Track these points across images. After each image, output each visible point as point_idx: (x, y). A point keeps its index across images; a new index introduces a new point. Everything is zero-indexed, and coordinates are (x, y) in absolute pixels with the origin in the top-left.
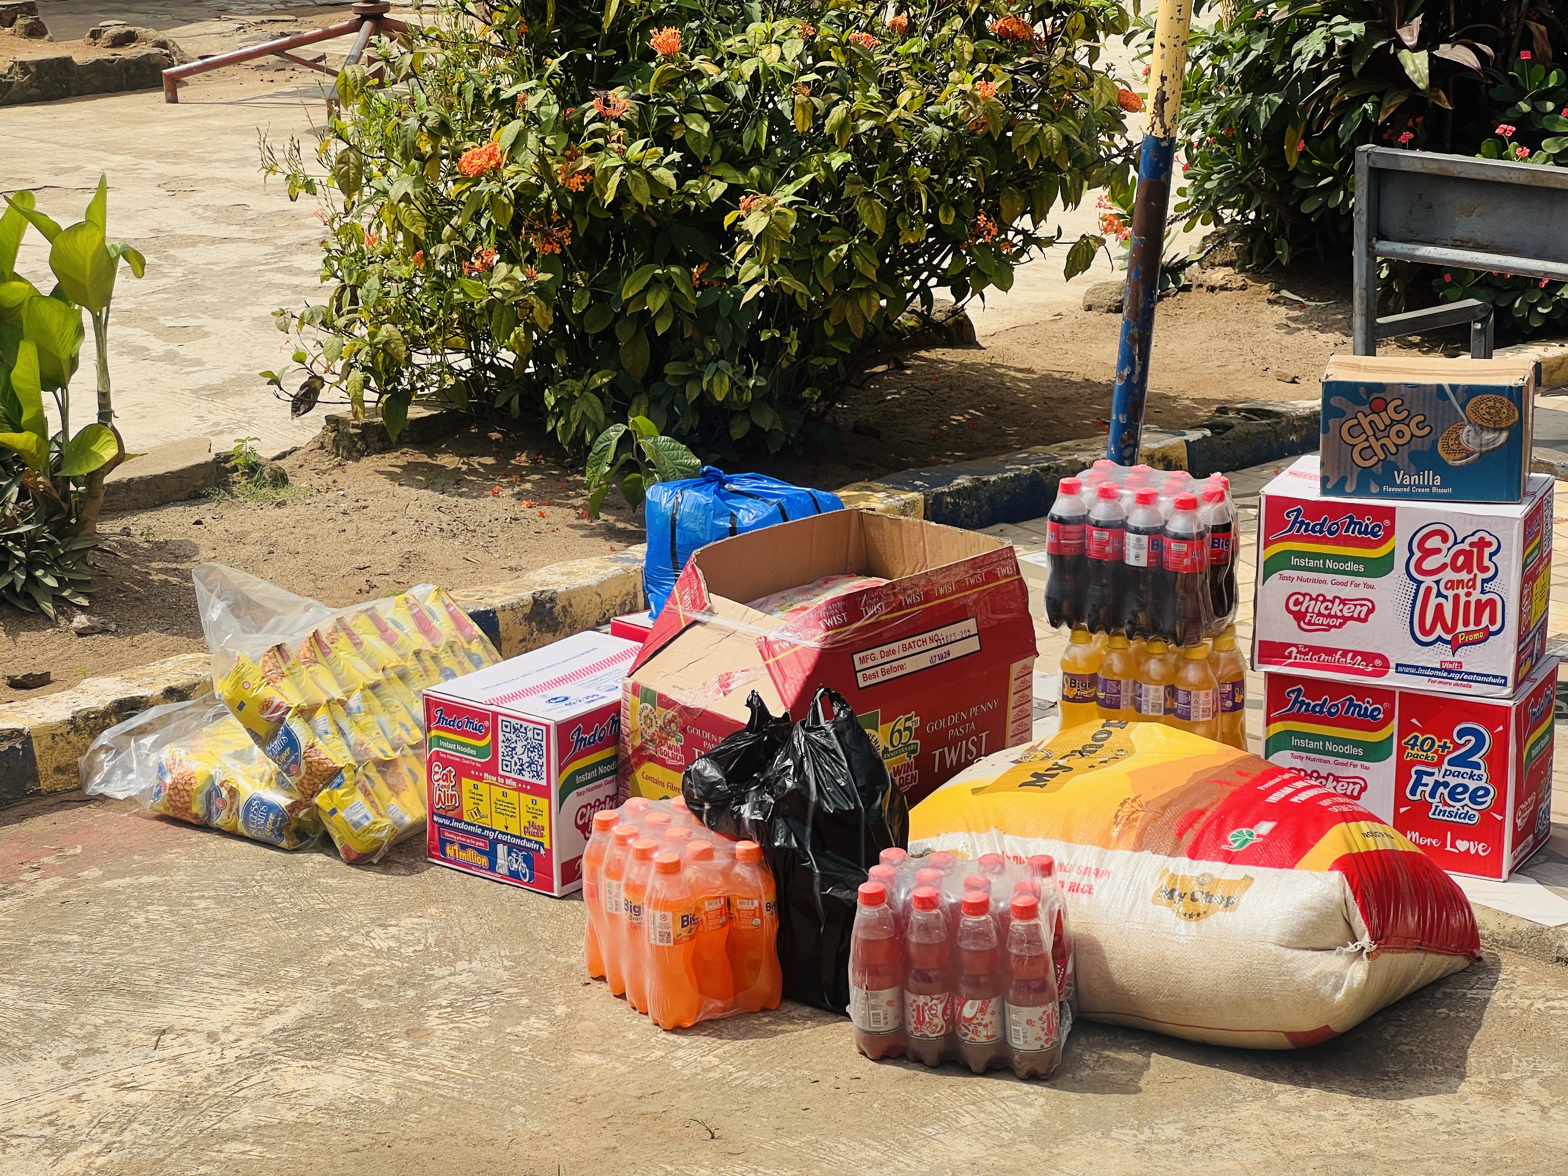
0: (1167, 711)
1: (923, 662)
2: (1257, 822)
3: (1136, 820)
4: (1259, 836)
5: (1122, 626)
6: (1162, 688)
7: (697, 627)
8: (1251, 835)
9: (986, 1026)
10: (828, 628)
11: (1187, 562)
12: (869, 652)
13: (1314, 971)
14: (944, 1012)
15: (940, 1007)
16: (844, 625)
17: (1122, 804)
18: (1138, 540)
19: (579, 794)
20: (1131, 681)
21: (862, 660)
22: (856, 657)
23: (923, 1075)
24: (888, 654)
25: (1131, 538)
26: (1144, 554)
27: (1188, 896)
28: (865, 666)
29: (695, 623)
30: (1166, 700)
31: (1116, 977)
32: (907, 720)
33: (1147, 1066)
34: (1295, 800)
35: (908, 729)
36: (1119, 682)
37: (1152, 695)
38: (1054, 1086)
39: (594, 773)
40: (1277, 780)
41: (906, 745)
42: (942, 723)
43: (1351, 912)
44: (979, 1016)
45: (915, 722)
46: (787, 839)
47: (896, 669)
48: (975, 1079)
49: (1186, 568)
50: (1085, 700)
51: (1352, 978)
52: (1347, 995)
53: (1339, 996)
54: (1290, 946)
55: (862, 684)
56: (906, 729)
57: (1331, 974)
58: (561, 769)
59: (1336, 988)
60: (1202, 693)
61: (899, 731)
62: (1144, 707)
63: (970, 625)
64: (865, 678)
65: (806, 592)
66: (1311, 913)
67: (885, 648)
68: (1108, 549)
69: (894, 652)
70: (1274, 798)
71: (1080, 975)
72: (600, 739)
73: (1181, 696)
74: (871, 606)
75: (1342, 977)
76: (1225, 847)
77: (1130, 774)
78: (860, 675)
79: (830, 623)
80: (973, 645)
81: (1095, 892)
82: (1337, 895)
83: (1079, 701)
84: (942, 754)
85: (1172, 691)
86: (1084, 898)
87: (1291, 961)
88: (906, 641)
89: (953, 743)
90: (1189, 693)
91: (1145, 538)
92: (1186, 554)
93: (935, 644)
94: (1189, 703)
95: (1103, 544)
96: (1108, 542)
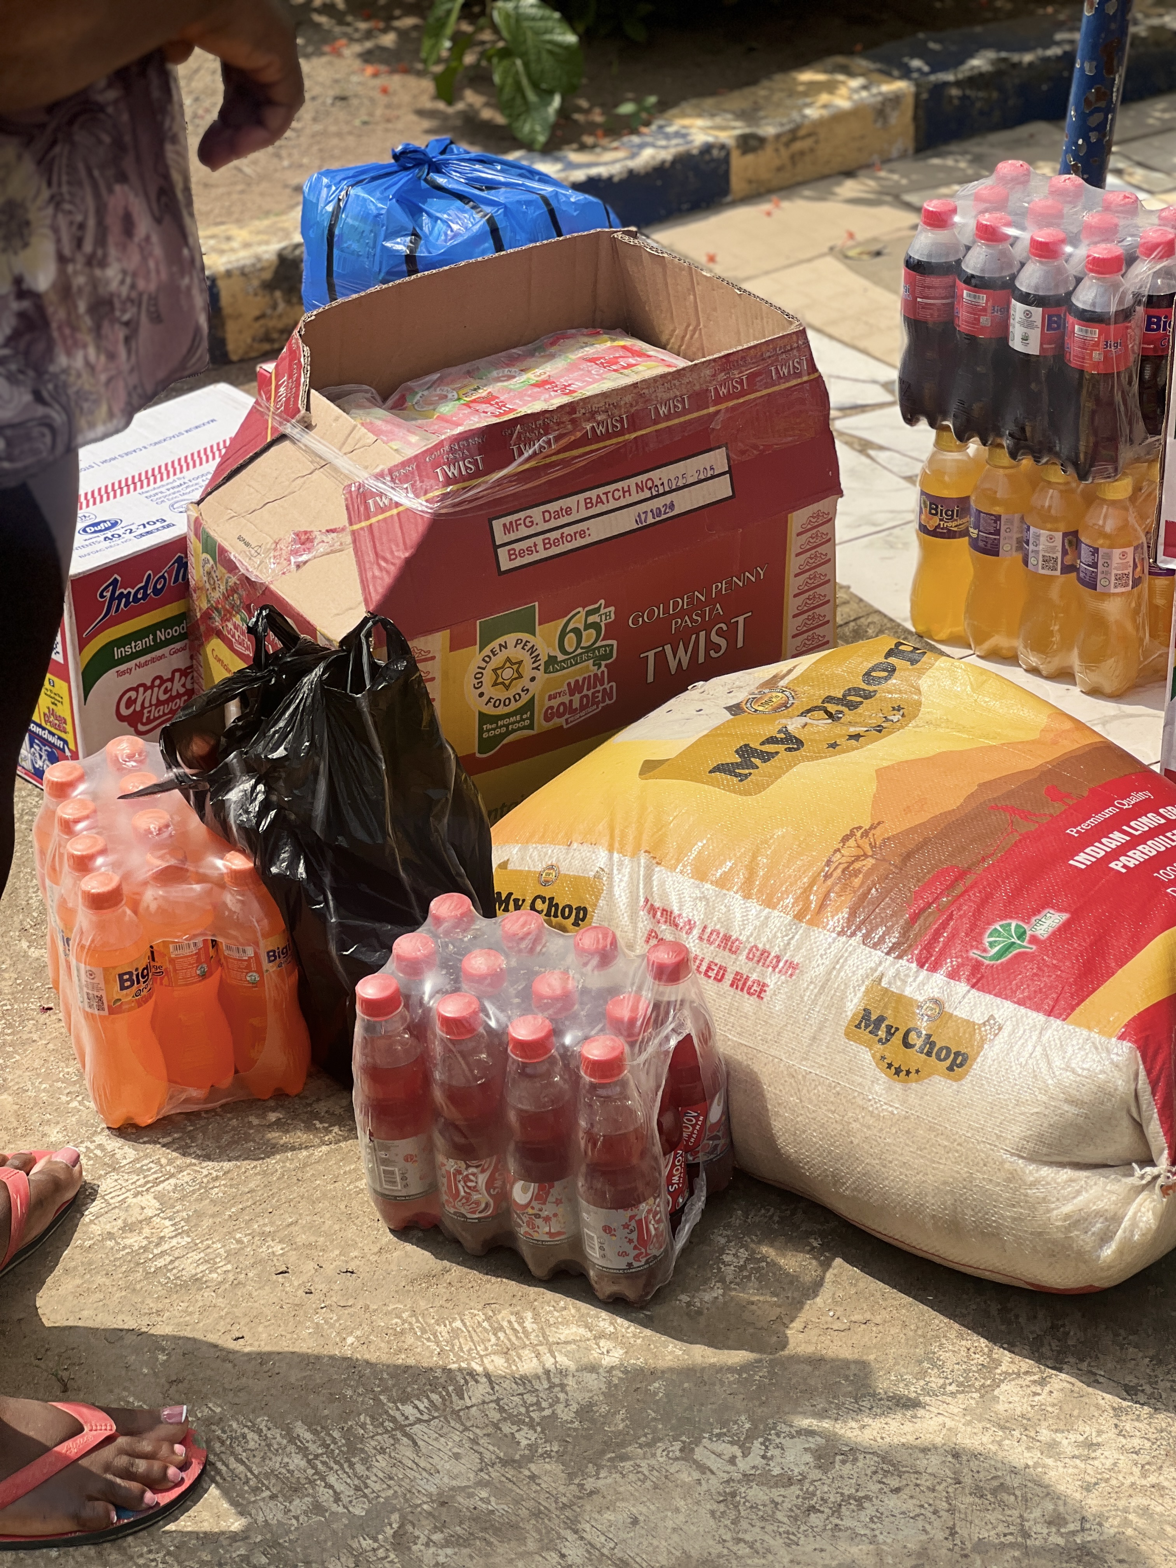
0: (1067, 569)
1: (625, 522)
2: (1037, 911)
3: (856, 873)
4: (1034, 940)
5: (1000, 435)
6: (1059, 536)
7: (286, 444)
8: (1021, 935)
9: (547, 1219)
10: (449, 481)
11: (1097, 356)
12: (522, 515)
13: (1068, 1208)
14: (489, 1184)
15: (482, 1179)
16: (478, 474)
17: (845, 839)
18: (1028, 314)
19: (120, 674)
20: (1017, 517)
21: (507, 529)
22: (497, 525)
23: (457, 1271)
24: (557, 515)
25: (1018, 308)
26: (1035, 336)
27: (900, 1035)
28: (513, 536)
29: (283, 437)
30: (1065, 553)
31: (781, 1143)
32: (589, 614)
33: (817, 1285)
34: (1115, 865)
35: (596, 626)
36: (998, 518)
37: (1043, 544)
38: (647, 1323)
39: (149, 641)
40: (1109, 812)
41: (588, 649)
42: (659, 612)
43: (1145, 1114)
44: (534, 1203)
45: (607, 614)
46: (293, 865)
47: (573, 537)
48: (533, 1291)
49: (1096, 365)
50: (950, 535)
51: (1134, 1224)
52: (1120, 1252)
53: (1108, 1252)
54: (1034, 1158)
55: (505, 565)
56: (587, 627)
57: (1098, 1214)
58: (82, 644)
59: (1105, 1238)
60: (1117, 552)
61: (577, 631)
62: (1032, 561)
63: (717, 459)
64: (512, 556)
65: (512, 361)
66: (1072, 1110)
67: (553, 507)
68: (985, 321)
69: (568, 511)
70: (1082, 860)
71: (734, 1121)
72: (156, 591)
73: (1085, 552)
74: (529, 442)
75: (1115, 1220)
76: (974, 954)
77: (881, 773)
78: (502, 553)
79: (452, 472)
80: (722, 489)
81: (767, 996)
82: (1121, 1084)
83: (942, 536)
84: (661, 658)
85: (1072, 539)
86: (749, 1003)
87: (1032, 1185)
88: (593, 494)
89: (683, 636)
90: (1096, 551)
91: (1037, 312)
92: (1097, 344)
93: (647, 494)
94: (1095, 565)
95: (976, 311)
96: (984, 310)
